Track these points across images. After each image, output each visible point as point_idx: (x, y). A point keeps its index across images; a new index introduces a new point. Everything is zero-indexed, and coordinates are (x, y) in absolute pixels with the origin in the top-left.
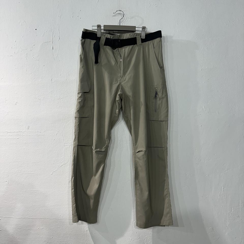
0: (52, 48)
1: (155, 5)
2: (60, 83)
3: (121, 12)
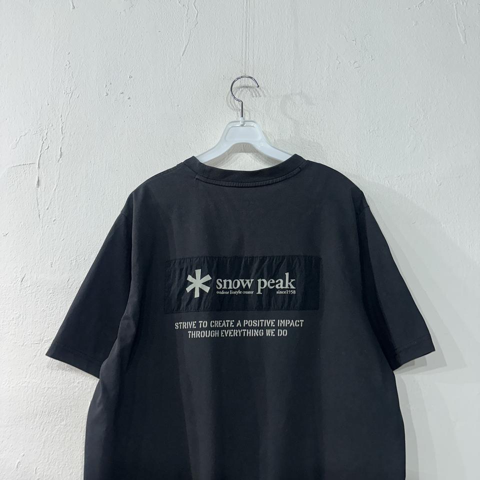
0: (36, 183)
1: (352, 62)
2: (49, 290)
3: (250, 83)
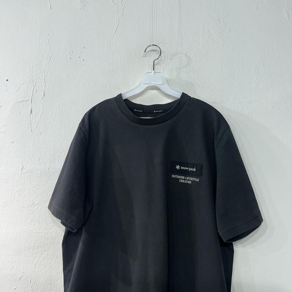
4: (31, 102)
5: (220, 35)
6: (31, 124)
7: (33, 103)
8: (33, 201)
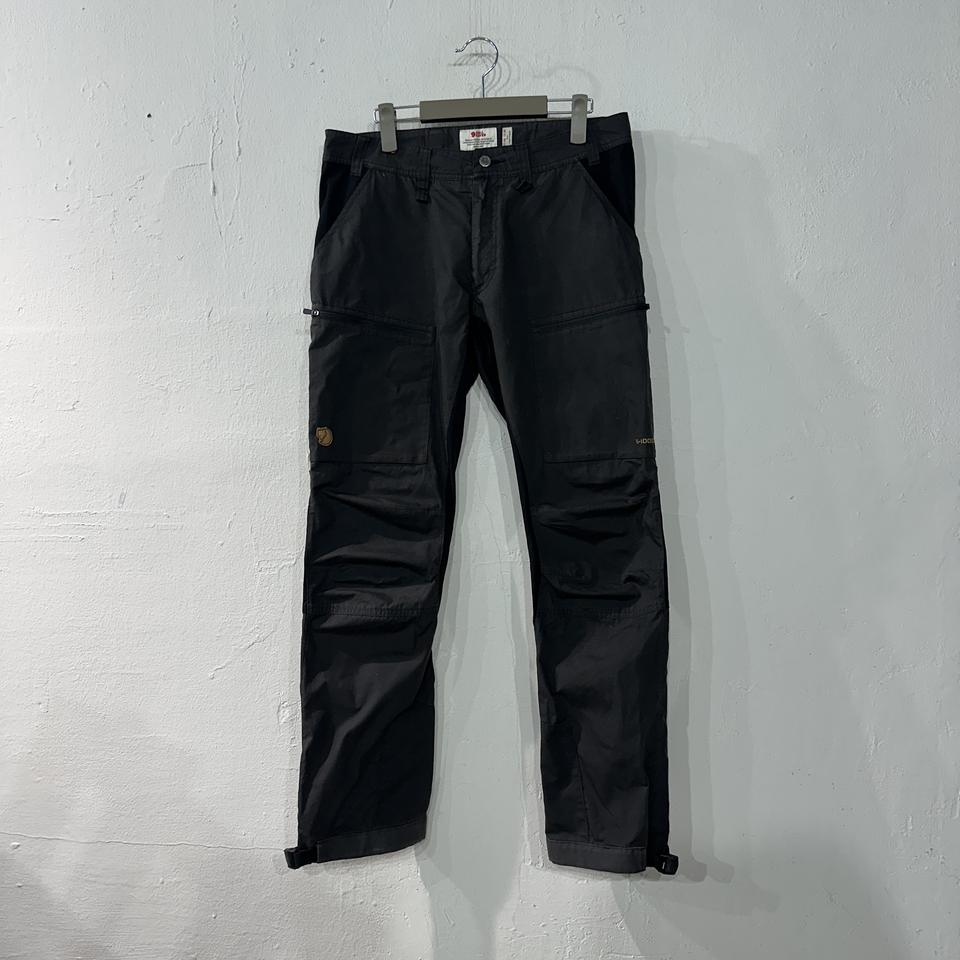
0: (212, 190)
1: (616, 16)
2: (245, 326)
4: (213, 169)
5: (621, 20)
6: (217, 219)
7: (215, 168)
8: (240, 380)
